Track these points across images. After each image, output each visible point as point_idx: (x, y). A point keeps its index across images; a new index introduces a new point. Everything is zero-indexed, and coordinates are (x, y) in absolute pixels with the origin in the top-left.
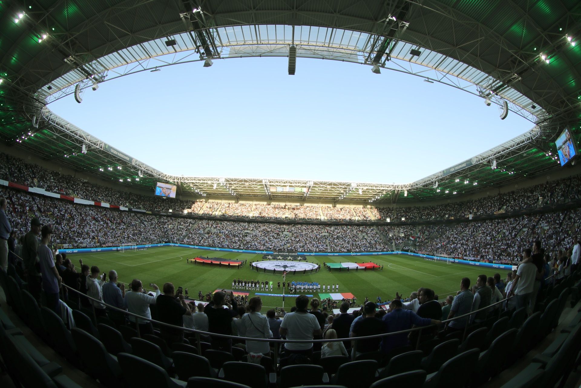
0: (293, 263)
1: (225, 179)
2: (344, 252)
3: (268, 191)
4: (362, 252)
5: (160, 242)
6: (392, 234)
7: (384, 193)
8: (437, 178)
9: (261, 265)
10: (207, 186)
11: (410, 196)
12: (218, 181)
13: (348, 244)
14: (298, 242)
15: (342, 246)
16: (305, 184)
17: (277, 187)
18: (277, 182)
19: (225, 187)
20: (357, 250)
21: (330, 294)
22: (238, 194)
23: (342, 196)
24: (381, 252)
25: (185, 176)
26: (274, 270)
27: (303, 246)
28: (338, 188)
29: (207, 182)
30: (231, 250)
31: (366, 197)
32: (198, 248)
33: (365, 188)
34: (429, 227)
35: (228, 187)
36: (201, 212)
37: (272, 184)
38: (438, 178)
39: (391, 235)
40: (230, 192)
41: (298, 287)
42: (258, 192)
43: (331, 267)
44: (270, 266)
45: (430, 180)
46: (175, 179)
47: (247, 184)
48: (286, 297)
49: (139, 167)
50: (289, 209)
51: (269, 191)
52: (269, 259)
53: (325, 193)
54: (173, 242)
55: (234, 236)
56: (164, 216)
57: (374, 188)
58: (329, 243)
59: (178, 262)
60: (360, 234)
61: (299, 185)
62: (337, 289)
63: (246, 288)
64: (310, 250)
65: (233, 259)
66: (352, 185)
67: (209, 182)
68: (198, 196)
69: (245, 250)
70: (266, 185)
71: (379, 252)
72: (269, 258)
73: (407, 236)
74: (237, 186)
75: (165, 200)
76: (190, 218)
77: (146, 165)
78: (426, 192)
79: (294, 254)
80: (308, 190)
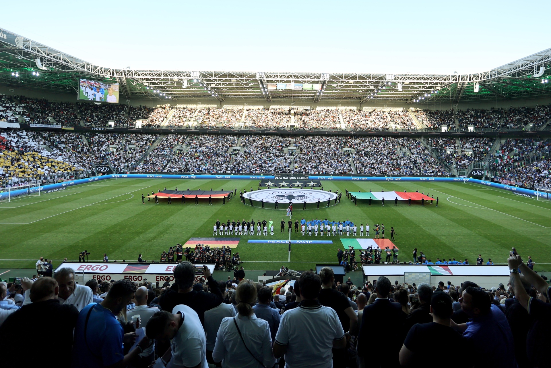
0: (301, 192)
1: (200, 72)
2: (376, 175)
3: (264, 90)
4: (403, 176)
5: (93, 174)
6: (452, 150)
7: (437, 88)
8: (542, 60)
9: (256, 196)
10: (172, 84)
11: (485, 91)
12: (190, 76)
13: (382, 164)
14: (308, 161)
15: (373, 166)
16: (318, 78)
17: (278, 84)
18: (277, 76)
19: (201, 85)
20: (396, 173)
21: (358, 239)
22: (221, 94)
23: (372, 95)
24: (434, 176)
25: (133, 69)
26: (277, 203)
27: (316, 167)
28: (366, 82)
29: (171, 78)
30: (213, 176)
31: (409, 94)
32: (162, 178)
33: (407, 82)
34: (522, 142)
35: (205, 85)
36: (165, 124)
37: (270, 79)
38: (544, 60)
39: (449, 153)
40: (209, 92)
41: (310, 228)
42: (250, 92)
43: (357, 198)
44: (270, 197)
45: (527, 65)
46: (115, 73)
47: (234, 80)
48: (293, 244)
49: (36, 53)
50: (295, 114)
51: (266, 90)
52: (269, 187)
53: (347, 90)
54: (118, 172)
55: (218, 155)
56: (101, 132)
57: (422, 81)
58: (354, 162)
59: (126, 202)
60: (399, 149)
61: (309, 79)
62: (367, 232)
63: (234, 234)
64: (326, 171)
65: (216, 190)
66: (387, 77)
67: (176, 78)
68: (157, 100)
69: (234, 174)
70: (261, 80)
71: (431, 176)
72: (268, 185)
73: (478, 154)
74: (220, 84)
75: (100, 107)
76: (147, 133)
77: (50, 49)
78: (516, 85)
79: (303, 178)
80: (322, 87)
